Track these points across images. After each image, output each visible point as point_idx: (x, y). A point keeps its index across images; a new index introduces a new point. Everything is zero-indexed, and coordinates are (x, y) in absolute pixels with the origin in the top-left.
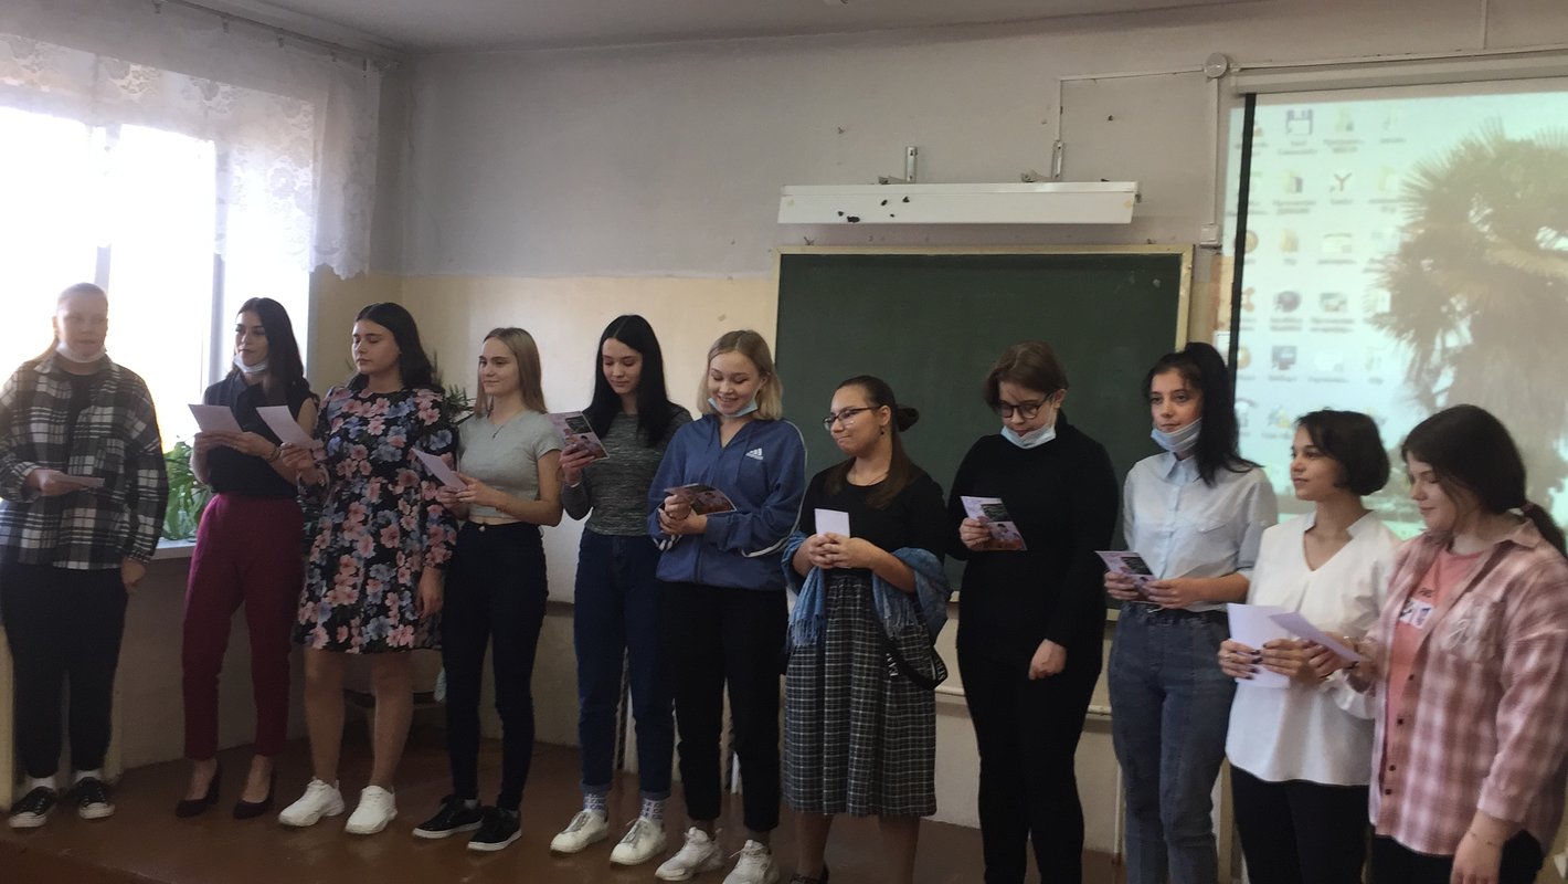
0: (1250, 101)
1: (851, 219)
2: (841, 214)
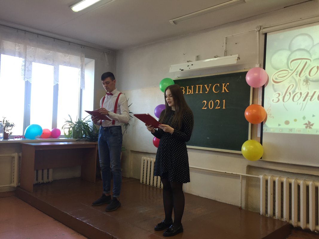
0: (266, 35)
1: (182, 70)
2: (180, 69)
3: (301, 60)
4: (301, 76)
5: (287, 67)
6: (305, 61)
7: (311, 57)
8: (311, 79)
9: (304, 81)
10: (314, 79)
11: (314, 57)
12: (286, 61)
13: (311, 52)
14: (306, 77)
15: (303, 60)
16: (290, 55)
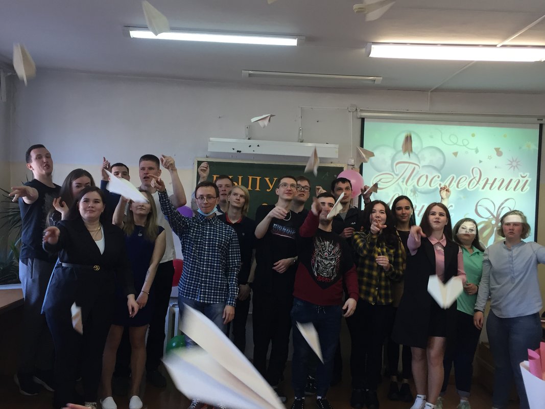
0: (363, 120)
1: (238, 151)
2: (234, 149)
3: (408, 164)
4: (408, 184)
5: (391, 170)
6: (414, 166)
7: (420, 163)
8: (419, 190)
9: (411, 191)
10: (423, 191)
11: (423, 163)
12: (390, 162)
13: (419, 156)
14: (414, 186)
15: (411, 165)
16: (395, 155)
